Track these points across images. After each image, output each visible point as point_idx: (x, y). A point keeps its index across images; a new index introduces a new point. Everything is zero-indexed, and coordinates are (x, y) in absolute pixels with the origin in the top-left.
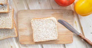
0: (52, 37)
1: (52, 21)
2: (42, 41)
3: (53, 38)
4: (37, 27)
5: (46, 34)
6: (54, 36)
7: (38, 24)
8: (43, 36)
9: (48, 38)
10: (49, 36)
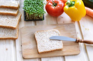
0: (57, 46)
1: (54, 32)
2: (48, 50)
3: (59, 47)
4: (41, 38)
5: (51, 44)
6: (59, 45)
7: (42, 36)
8: (47, 46)
9: (53, 47)
10: (53, 45)
